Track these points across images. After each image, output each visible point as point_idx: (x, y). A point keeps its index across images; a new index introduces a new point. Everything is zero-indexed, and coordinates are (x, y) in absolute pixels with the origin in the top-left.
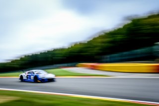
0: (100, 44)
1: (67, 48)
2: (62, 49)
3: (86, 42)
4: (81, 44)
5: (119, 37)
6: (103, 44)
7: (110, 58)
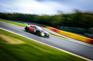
0: (60, 20)
1: (40, 16)
3: (51, 16)
4: (48, 16)
5: (69, 19)
6: (61, 20)
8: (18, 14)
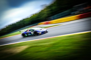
2: (27, 19)
4: (36, 14)
6: (48, 12)
7: (53, 17)
8: (10, 25)
